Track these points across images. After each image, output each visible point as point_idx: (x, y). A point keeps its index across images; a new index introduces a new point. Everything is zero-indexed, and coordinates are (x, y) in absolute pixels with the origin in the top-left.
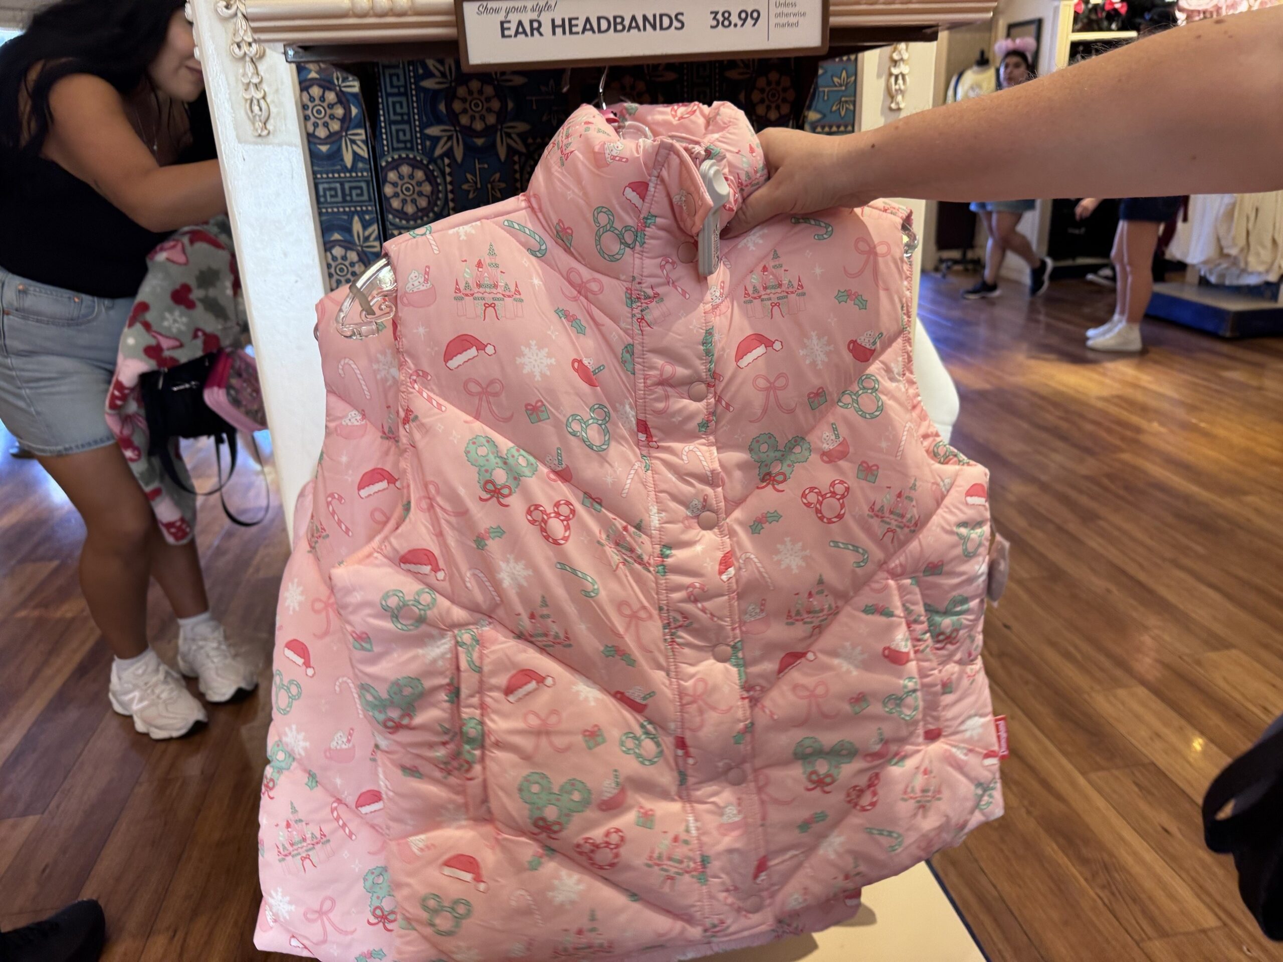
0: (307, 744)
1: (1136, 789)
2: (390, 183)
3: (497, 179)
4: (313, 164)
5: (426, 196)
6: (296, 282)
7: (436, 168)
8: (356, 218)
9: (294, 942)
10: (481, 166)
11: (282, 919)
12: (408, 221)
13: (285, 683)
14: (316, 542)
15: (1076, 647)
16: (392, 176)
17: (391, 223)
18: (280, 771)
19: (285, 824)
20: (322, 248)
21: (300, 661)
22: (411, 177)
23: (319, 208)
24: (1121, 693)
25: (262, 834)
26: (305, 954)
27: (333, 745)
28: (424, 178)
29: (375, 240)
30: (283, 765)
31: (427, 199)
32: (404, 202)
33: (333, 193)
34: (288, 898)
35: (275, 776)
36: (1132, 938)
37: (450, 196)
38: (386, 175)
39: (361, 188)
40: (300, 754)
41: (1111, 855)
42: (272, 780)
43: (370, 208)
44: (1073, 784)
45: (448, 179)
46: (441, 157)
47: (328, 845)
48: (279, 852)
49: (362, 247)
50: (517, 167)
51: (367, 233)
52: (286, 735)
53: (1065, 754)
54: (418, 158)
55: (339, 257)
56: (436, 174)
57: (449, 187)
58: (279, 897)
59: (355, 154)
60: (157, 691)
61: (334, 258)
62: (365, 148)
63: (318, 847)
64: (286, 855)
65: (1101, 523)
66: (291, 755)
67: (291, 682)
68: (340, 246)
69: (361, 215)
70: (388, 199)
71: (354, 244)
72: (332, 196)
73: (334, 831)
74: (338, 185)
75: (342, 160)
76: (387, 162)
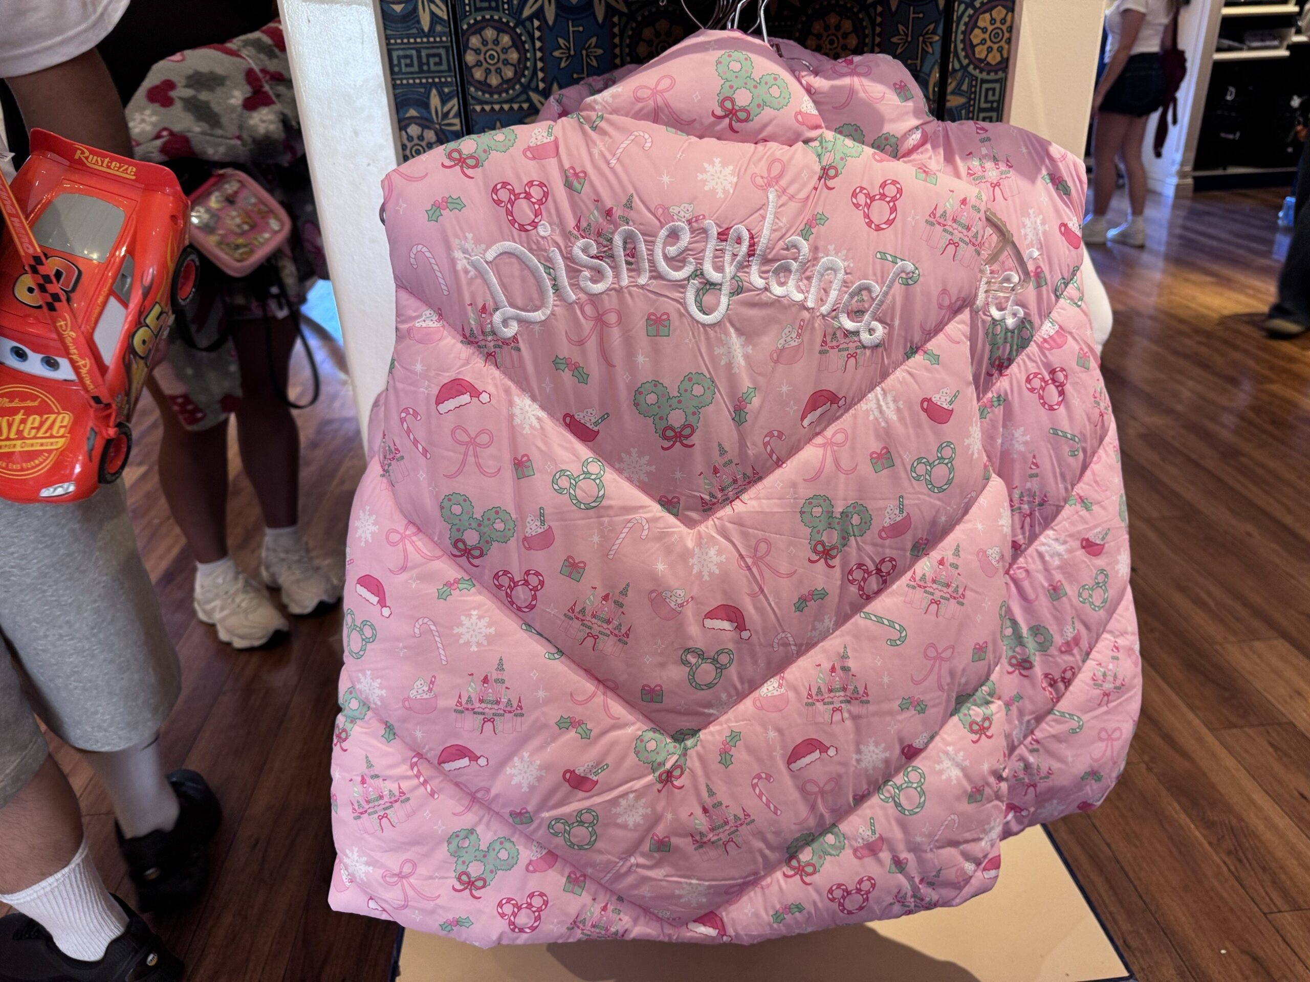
0: (384, 692)
1: (1271, 749)
2: (472, 49)
3: (593, 45)
4: (385, 29)
5: (512, 65)
6: (369, 165)
7: (524, 33)
8: (434, 91)
9: (372, 904)
10: (576, 29)
11: (358, 880)
12: (491, 94)
13: (358, 623)
14: (390, 465)
15: (1209, 593)
16: (474, 41)
17: (473, 98)
18: (353, 721)
19: (359, 779)
20: (396, 126)
21: (374, 599)
22: (496, 42)
23: (393, 79)
24: (1258, 645)
25: (334, 789)
26: (384, 917)
27: (413, 694)
28: (510, 43)
29: (455, 117)
30: (356, 714)
31: (513, 68)
32: (488, 72)
33: (408, 61)
34: (365, 859)
35: (348, 726)
36: (1260, 909)
37: (540, 65)
38: (468, 40)
39: (439, 55)
40: (375, 704)
41: (1240, 819)
42: (344, 730)
43: (449, 79)
44: (1200, 740)
45: (538, 44)
46: (530, 18)
47: (407, 804)
48: (354, 809)
49: (440, 125)
50: (616, 30)
51: (446, 109)
52: (359, 682)
53: (1192, 708)
54: (504, 20)
55: (415, 137)
56: (523, 38)
57: (539, 54)
58: (355, 856)
59: (433, 14)
60: (238, 600)
61: (410, 138)
62: (444, 8)
63: (396, 805)
64: (362, 813)
65: (1243, 459)
66: (365, 704)
67: (365, 623)
68: (416, 124)
69: (440, 87)
70: (469, 69)
71: (432, 122)
72: (407, 65)
73: (415, 788)
74: (414, 52)
75: (418, 22)
76: (469, 24)
